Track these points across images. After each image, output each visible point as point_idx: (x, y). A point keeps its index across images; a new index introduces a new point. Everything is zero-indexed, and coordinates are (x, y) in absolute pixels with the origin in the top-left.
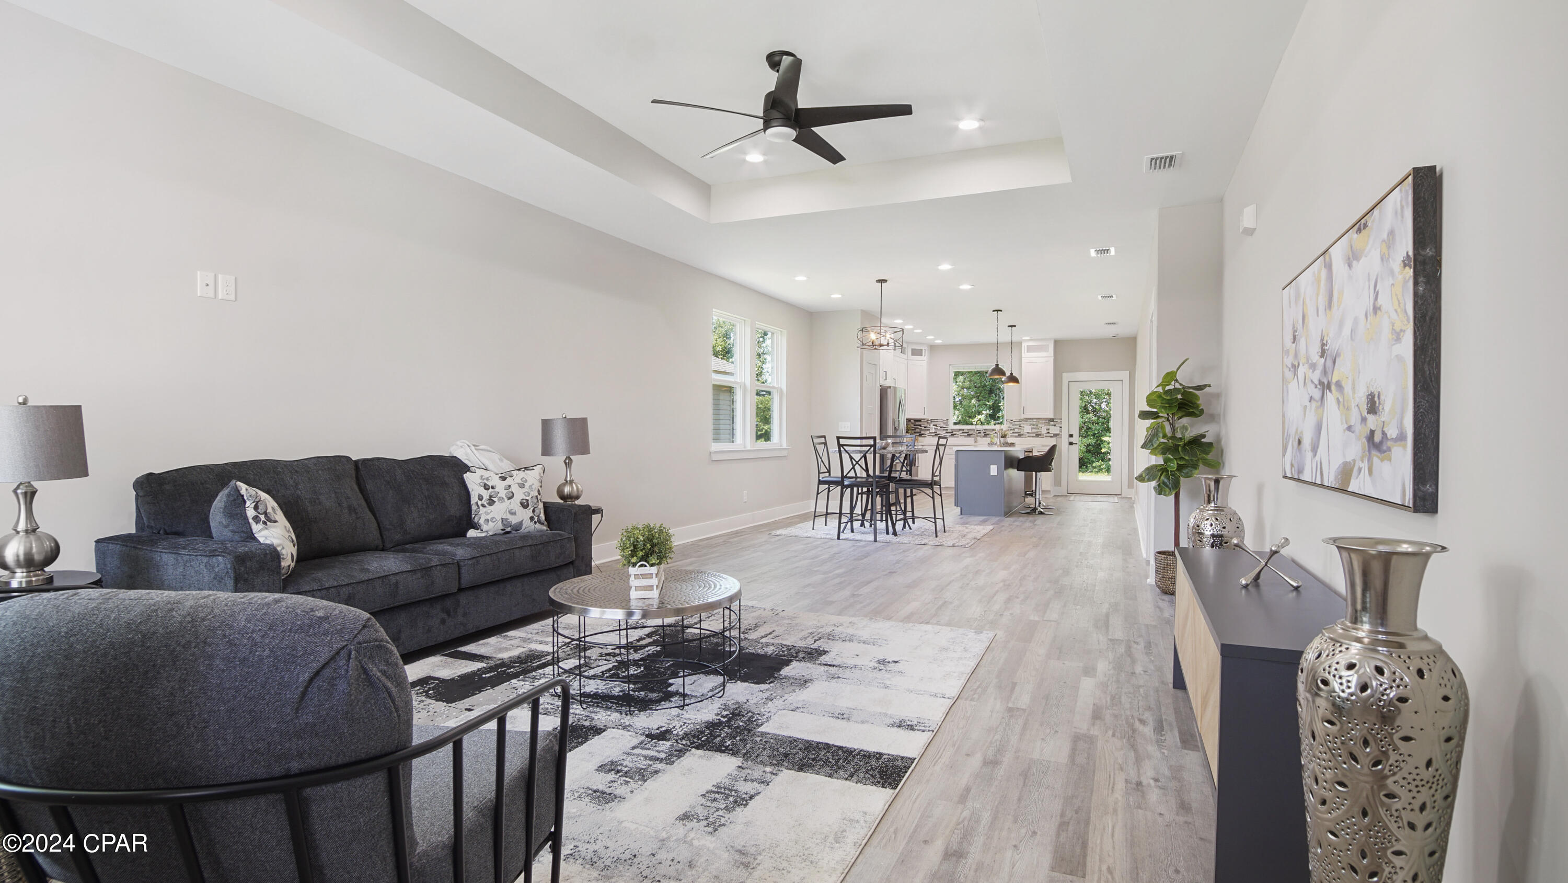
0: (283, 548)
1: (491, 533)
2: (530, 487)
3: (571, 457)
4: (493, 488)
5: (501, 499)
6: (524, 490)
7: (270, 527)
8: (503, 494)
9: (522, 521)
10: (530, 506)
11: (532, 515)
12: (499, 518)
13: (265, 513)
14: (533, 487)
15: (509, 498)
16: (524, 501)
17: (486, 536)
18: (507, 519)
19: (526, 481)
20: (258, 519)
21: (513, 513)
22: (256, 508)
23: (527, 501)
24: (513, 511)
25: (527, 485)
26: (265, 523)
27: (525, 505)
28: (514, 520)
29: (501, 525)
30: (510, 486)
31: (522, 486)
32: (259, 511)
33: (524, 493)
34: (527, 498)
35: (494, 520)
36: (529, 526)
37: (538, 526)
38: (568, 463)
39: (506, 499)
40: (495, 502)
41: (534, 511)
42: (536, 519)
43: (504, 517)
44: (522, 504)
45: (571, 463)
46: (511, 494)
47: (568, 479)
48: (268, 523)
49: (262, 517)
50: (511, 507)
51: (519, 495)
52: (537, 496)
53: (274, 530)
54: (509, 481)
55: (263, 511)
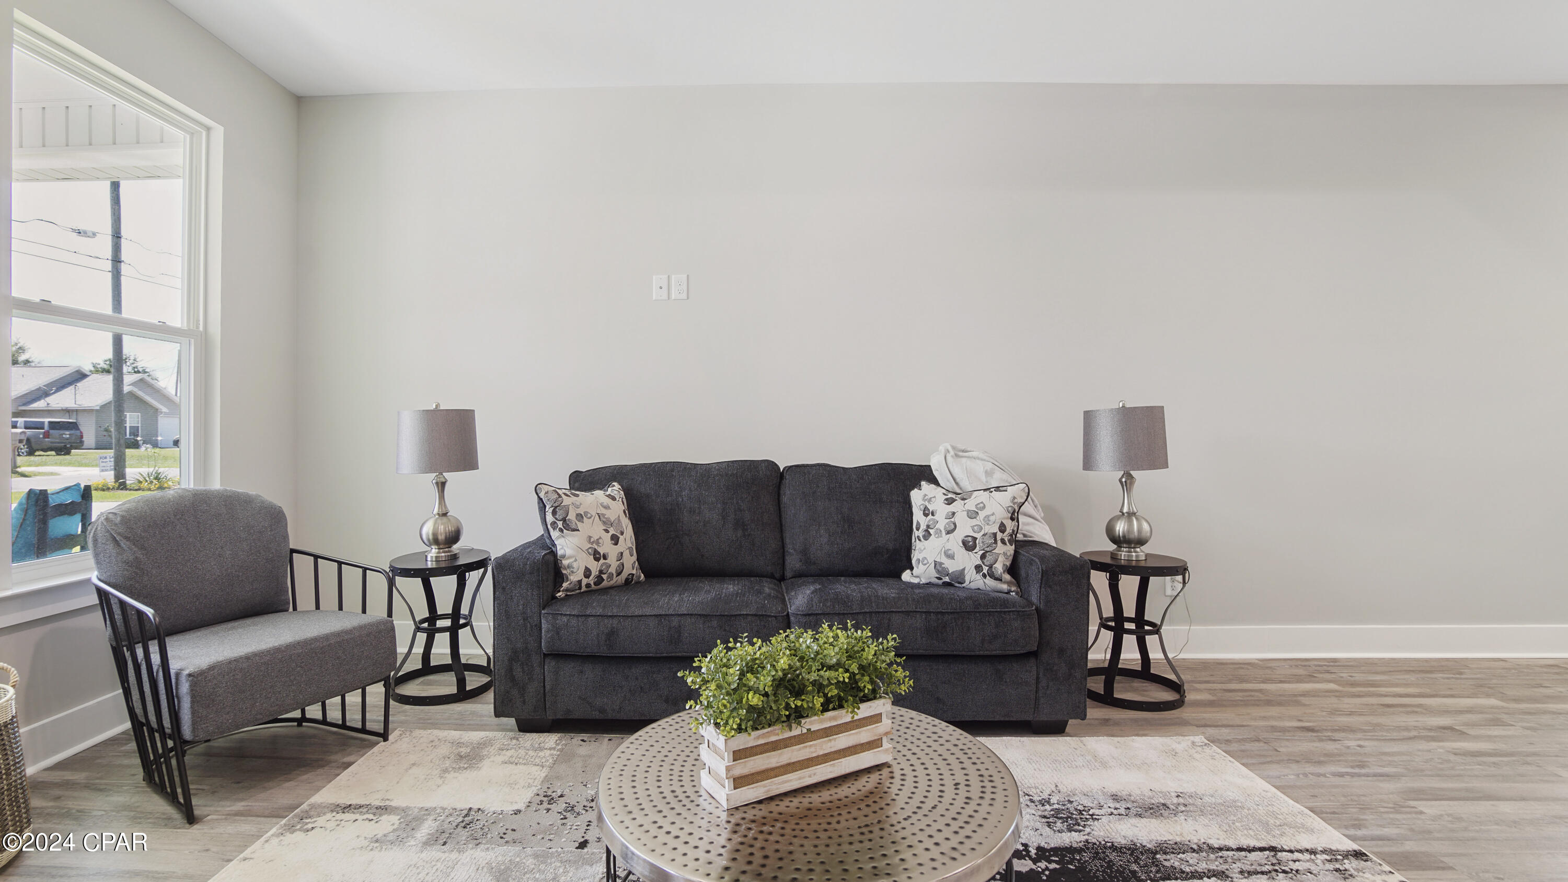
0: (576, 560)
1: (924, 581)
2: (987, 518)
3: (1132, 472)
4: (933, 514)
5: (939, 532)
6: (974, 522)
7: (568, 536)
8: (942, 524)
9: (964, 569)
10: (978, 547)
11: (979, 562)
12: (931, 560)
13: (564, 520)
14: (992, 518)
15: (948, 533)
16: (970, 539)
17: (919, 583)
18: (941, 564)
19: (984, 507)
20: (556, 525)
21: (951, 557)
22: (554, 513)
23: (975, 539)
24: (950, 552)
25: (982, 514)
26: (561, 530)
27: (969, 545)
28: (952, 566)
29: (934, 570)
30: (954, 514)
31: (974, 515)
32: (557, 517)
33: (973, 527)
34: (975, 535)
35: (926, 562)
36: (973, 580)
37: (989, 582)
38: (1127, 482)
39: (944, 533)
40: (931, 535)
41: (983, 557)
42: (985, 570)
43: (938, 560)
44: (964, 543)
45: (1132, 483)
46: (953, 527)
47: (1125, 510)
48: (565, 531)
49: (560, 524)
50: (948, 546)
51: (965, 528)
52: (995, 535)
53: (570, 539)
54: (957, 506)
55: (561, 517)
